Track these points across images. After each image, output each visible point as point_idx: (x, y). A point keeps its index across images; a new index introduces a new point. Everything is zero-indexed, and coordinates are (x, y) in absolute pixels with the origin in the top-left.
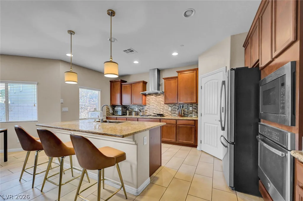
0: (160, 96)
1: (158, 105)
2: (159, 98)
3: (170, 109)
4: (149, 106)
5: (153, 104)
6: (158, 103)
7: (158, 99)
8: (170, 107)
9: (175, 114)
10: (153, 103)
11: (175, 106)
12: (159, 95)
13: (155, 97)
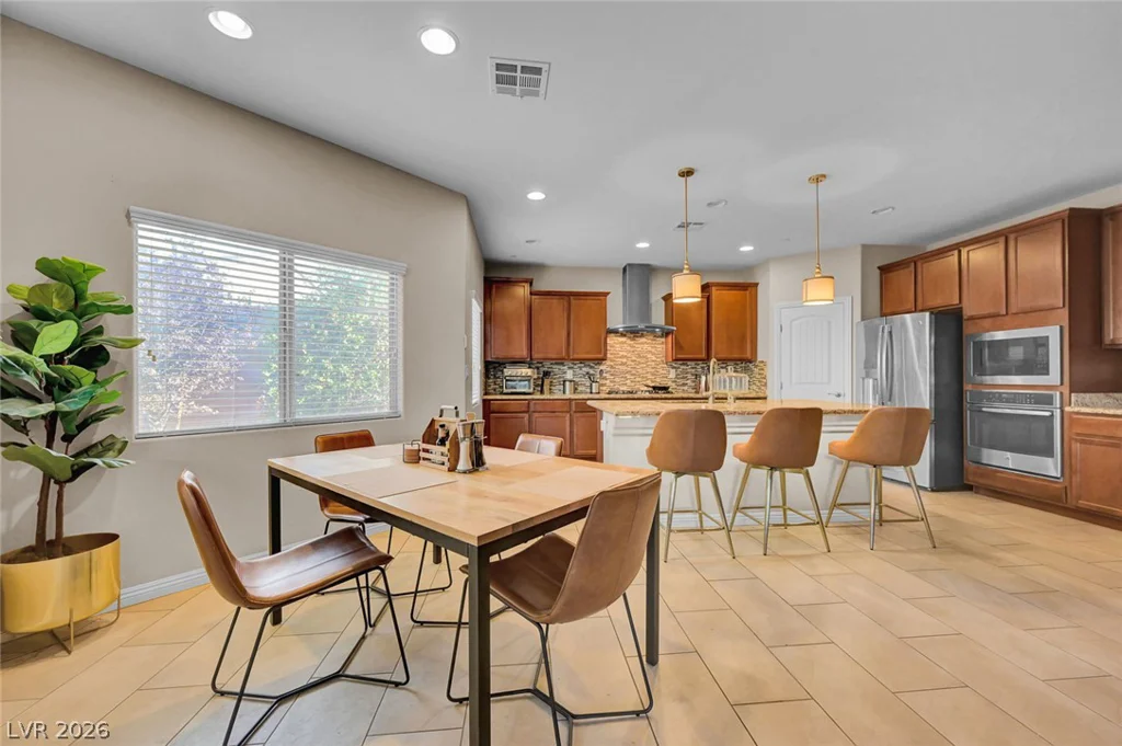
0: (643, 340)
1: (640, 363)
2: (642, 343)
3: (673, 374)
4: (612, 367)
5: (624, 360)
6: (639, 356)
7: (639, 348)
8: (673, 368)
9: (686, 388)
10: (623, 357)
11: (685, 367)
12: (642, 336)
13: (629, 342)
